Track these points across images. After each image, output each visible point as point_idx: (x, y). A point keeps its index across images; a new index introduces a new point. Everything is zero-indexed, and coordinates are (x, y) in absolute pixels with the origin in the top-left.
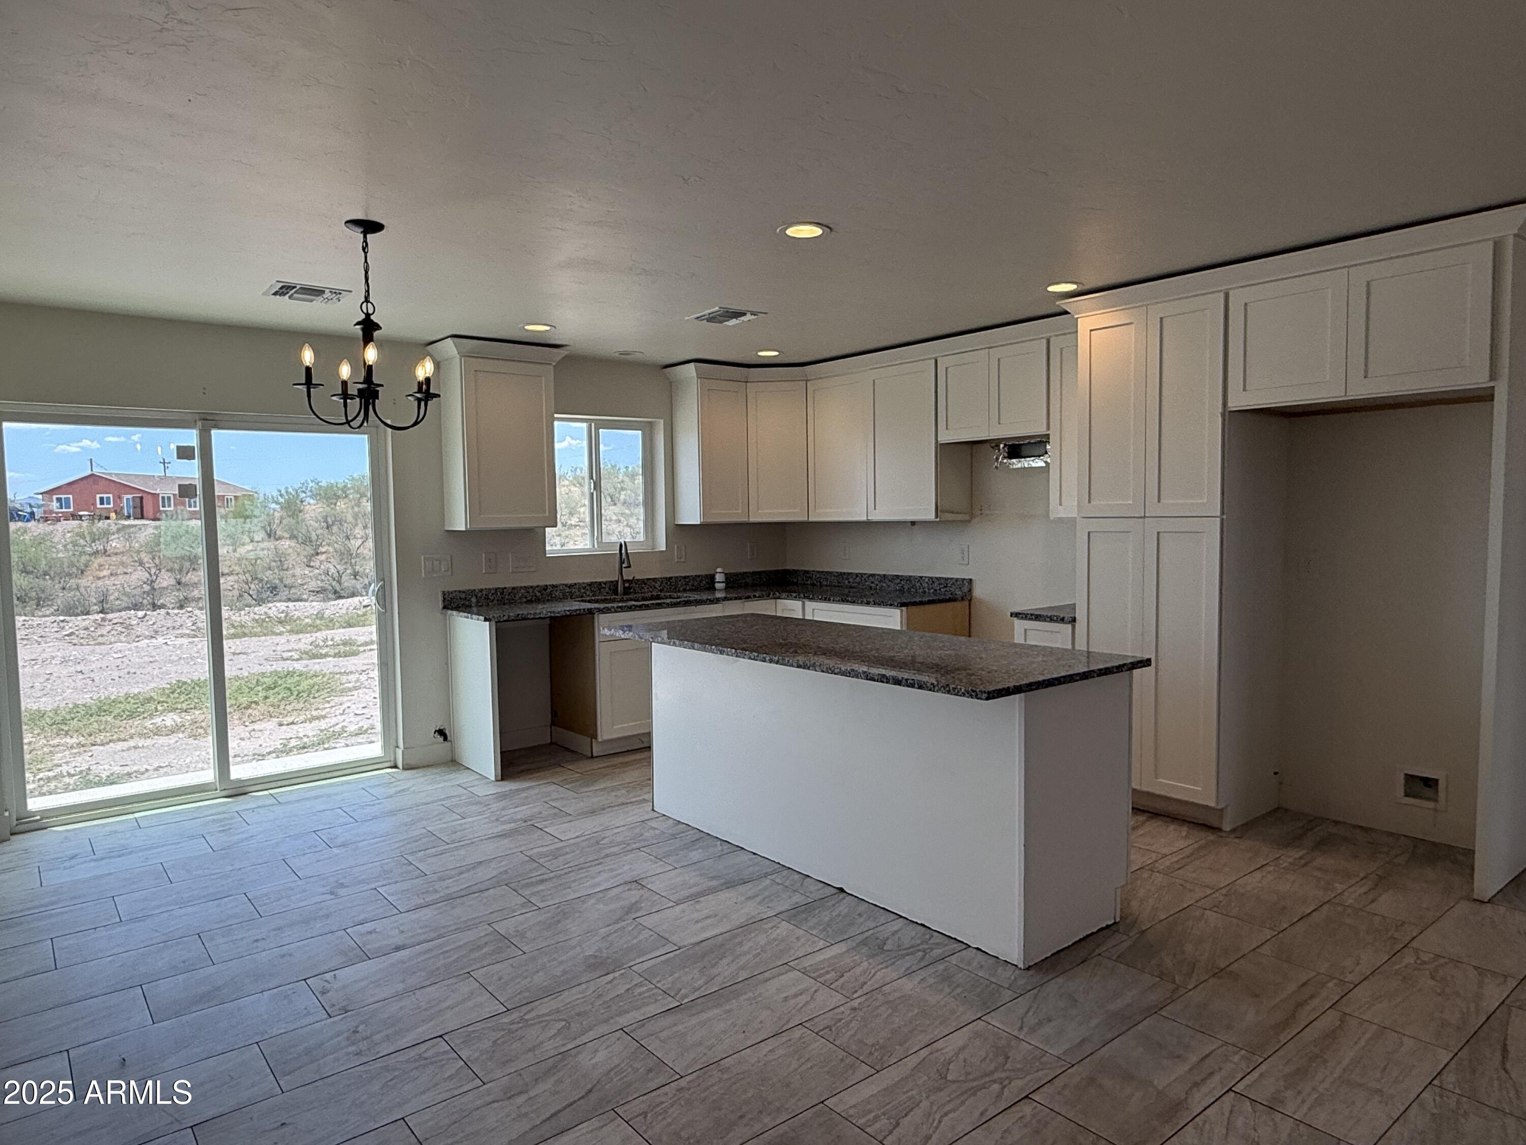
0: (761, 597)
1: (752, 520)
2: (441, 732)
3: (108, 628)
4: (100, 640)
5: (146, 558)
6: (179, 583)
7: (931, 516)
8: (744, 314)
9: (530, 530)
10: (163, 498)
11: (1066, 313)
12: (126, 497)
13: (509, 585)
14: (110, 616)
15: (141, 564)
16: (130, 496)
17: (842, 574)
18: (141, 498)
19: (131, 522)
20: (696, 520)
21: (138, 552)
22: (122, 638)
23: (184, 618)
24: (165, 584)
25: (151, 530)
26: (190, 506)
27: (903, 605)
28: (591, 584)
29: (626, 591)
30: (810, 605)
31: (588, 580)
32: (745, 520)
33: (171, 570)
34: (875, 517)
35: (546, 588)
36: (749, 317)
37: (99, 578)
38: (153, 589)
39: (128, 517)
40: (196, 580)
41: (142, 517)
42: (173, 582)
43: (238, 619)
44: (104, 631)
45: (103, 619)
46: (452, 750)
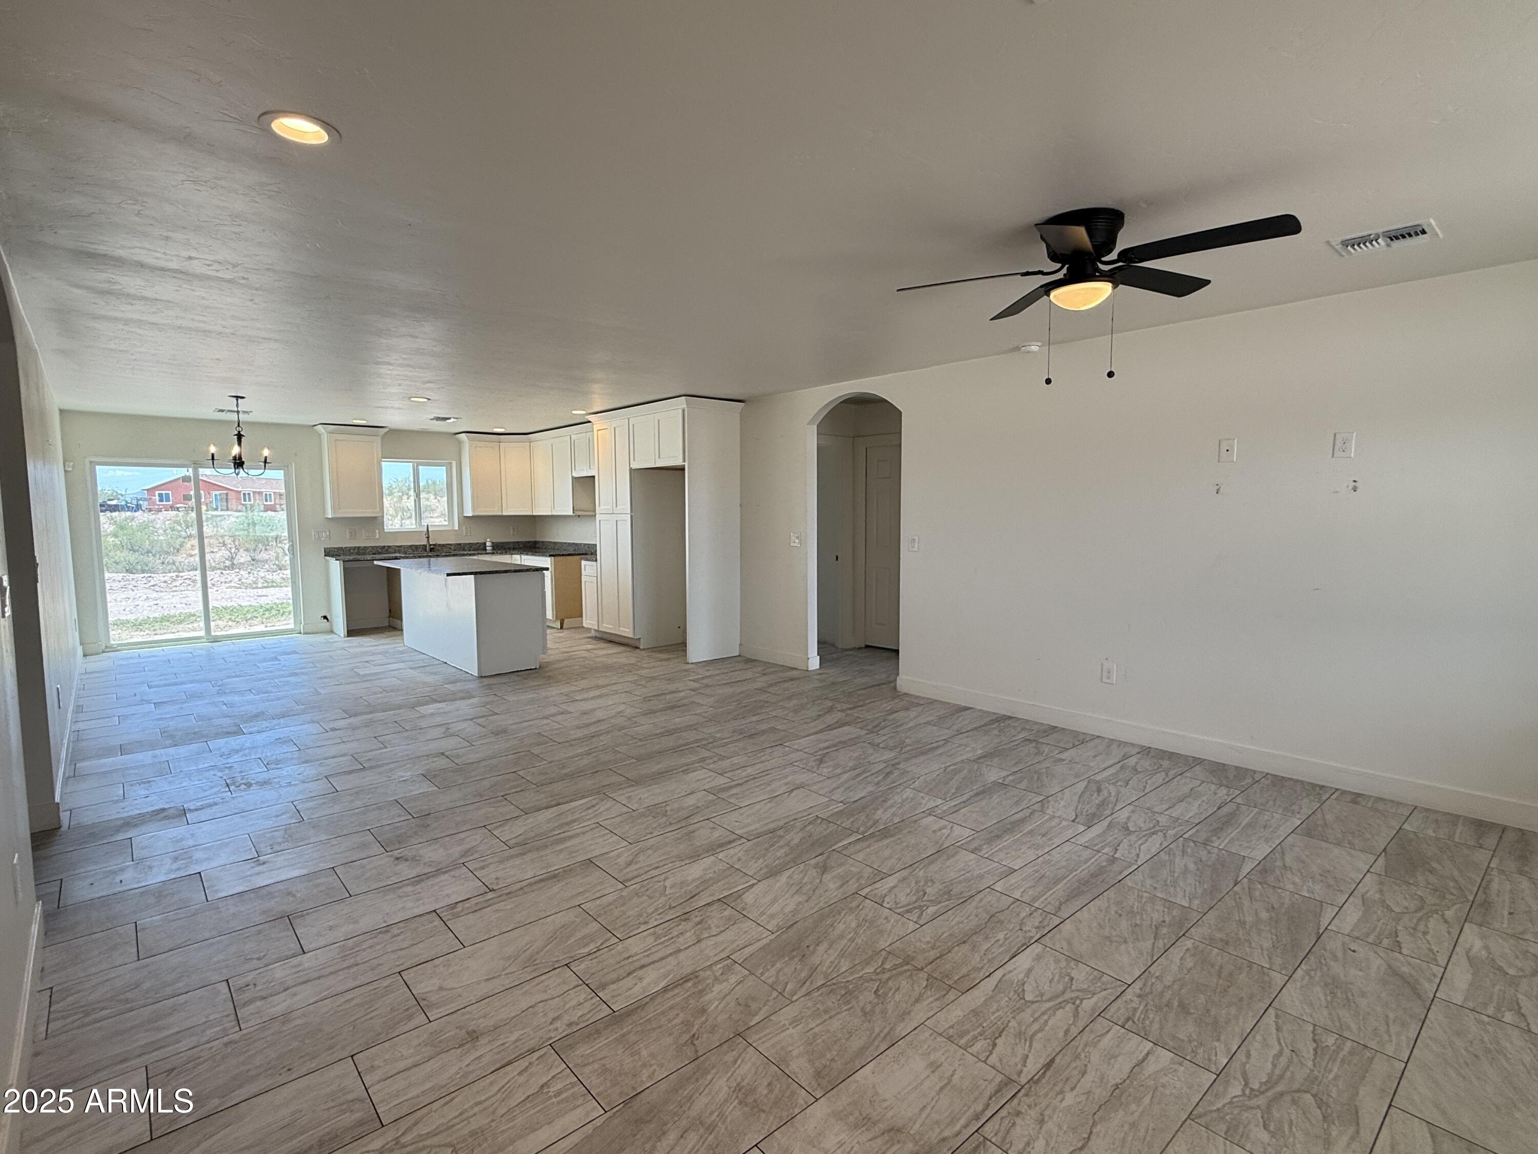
0: (501, 554)
1: (504, 514)
2: (325, 617)
3: (180, 582)
4: (174, 589)
5: (228, 541)
6: (253, 560)
7: (571, 513)
8: (449, 419)
9: (375, 518)
10: (244, 494)
11: (589, 422)
12: (214, 493)
13: (362, 545)
14: (181, 574)
15: (224, 544)
16: (218, 493)
17: (555, 543)
18: (227, 494)
19: (219, 513)
20: (470, 515)
21: (222, 536)
22: (189, 588)
23: (233, 576)
24: (242, 560)
25: (234, 520)
26: (266, 501)
27: (550, 556)
28: (411, 546)
29: (431, 550)
30: (524, 557)
31: (410, 544)
32: (500, 514)
33: (247, 550)
34: (555, 514)
35: (384, 547)
36: (452, 420)
37: (191, 556)
38: (233, 564)
39: (216, 509)
40: (267, 557)
41: (228, 510)
42: (249, 559)
43: (271, 577)
44: (177, 584)
45: (177, 576)
46: (331, 626)
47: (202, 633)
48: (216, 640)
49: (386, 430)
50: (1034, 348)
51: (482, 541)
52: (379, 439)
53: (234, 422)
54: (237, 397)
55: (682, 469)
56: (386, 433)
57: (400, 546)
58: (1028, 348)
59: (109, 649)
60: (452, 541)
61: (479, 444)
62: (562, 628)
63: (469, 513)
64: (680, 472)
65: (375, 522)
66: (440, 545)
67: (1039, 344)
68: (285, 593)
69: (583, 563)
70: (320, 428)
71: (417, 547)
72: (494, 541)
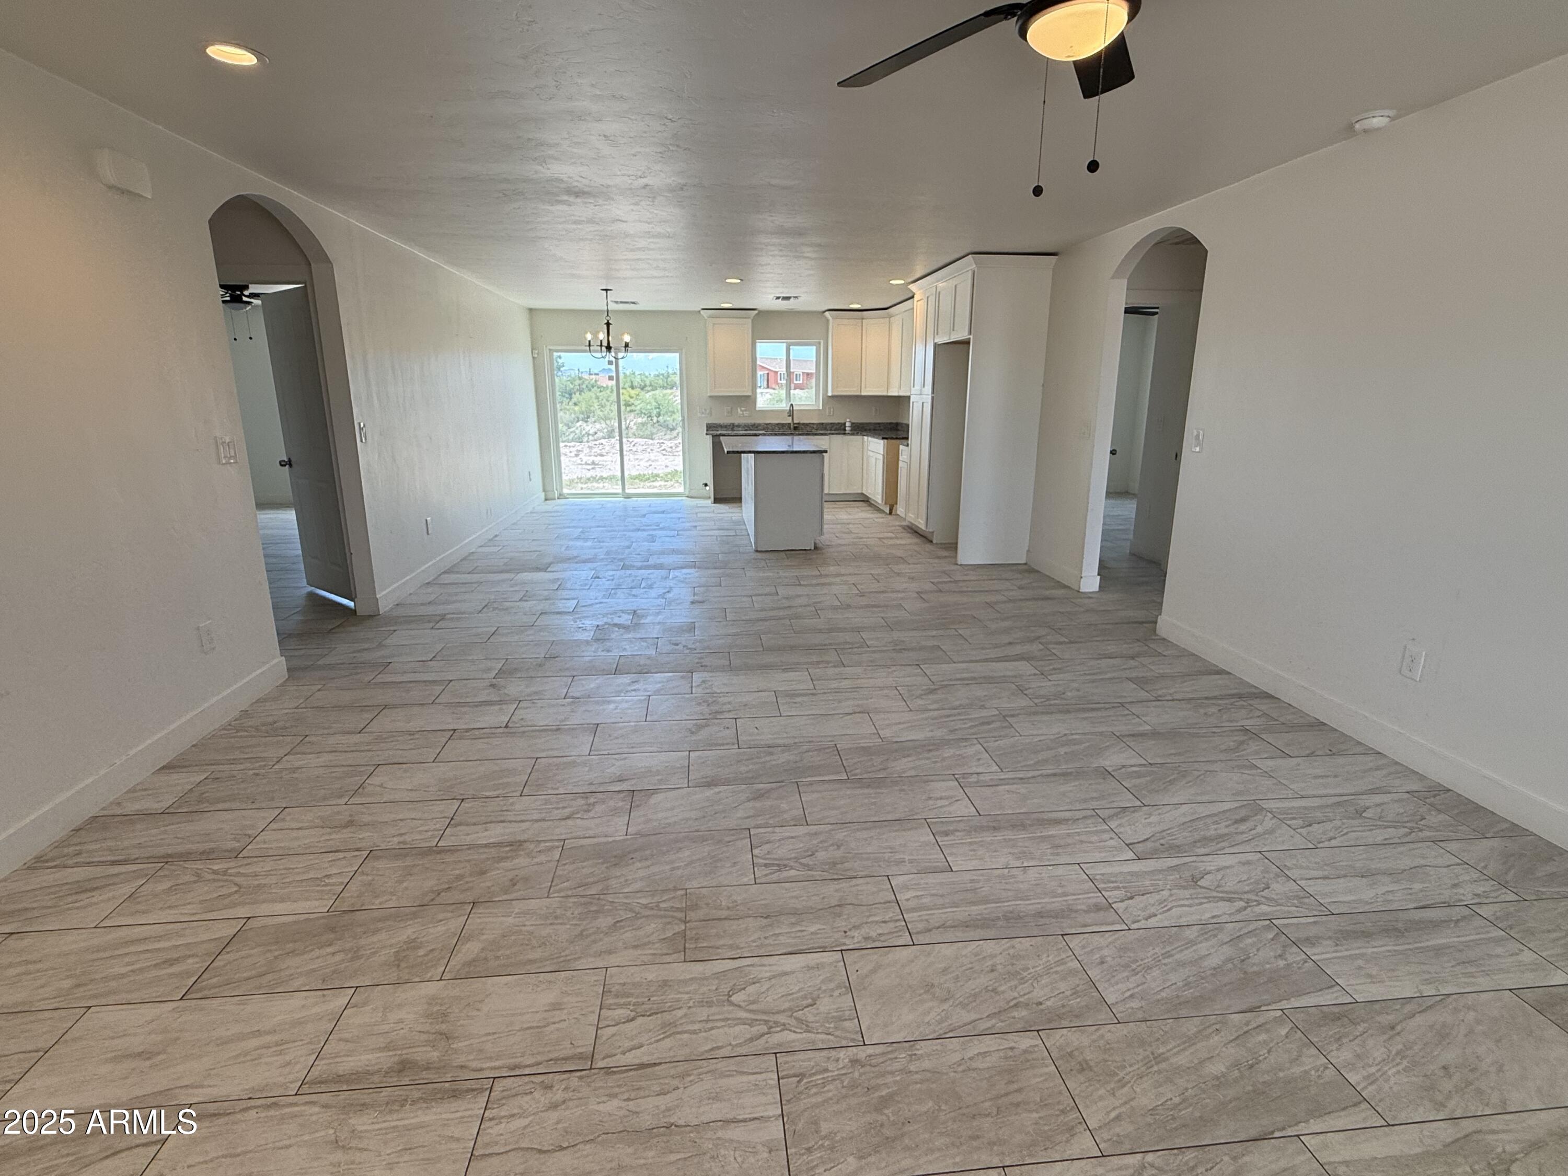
47: (620, 491)
48: (628, 496)
49: (756, 312)
50: (1378, 121)
51: (842, 421)
52: (750, 321)
53: (602, 311)
54: (607, 290)
55: (967, 342)
56: (757, 315)
57: (767, 424)
58: (1367, 124)
59: (561, 496)
60: (815, 421)
61: (846, 321)
62: (891, 513)
63: (830, 394)
64: (966, 346)
65: (748, 400)
66: (804, 424)
67: (1391, 113)
68: (677, 463)
69: (901, 447)
70: (702, 312)
71: (783, 425)
72: (853, 421)
